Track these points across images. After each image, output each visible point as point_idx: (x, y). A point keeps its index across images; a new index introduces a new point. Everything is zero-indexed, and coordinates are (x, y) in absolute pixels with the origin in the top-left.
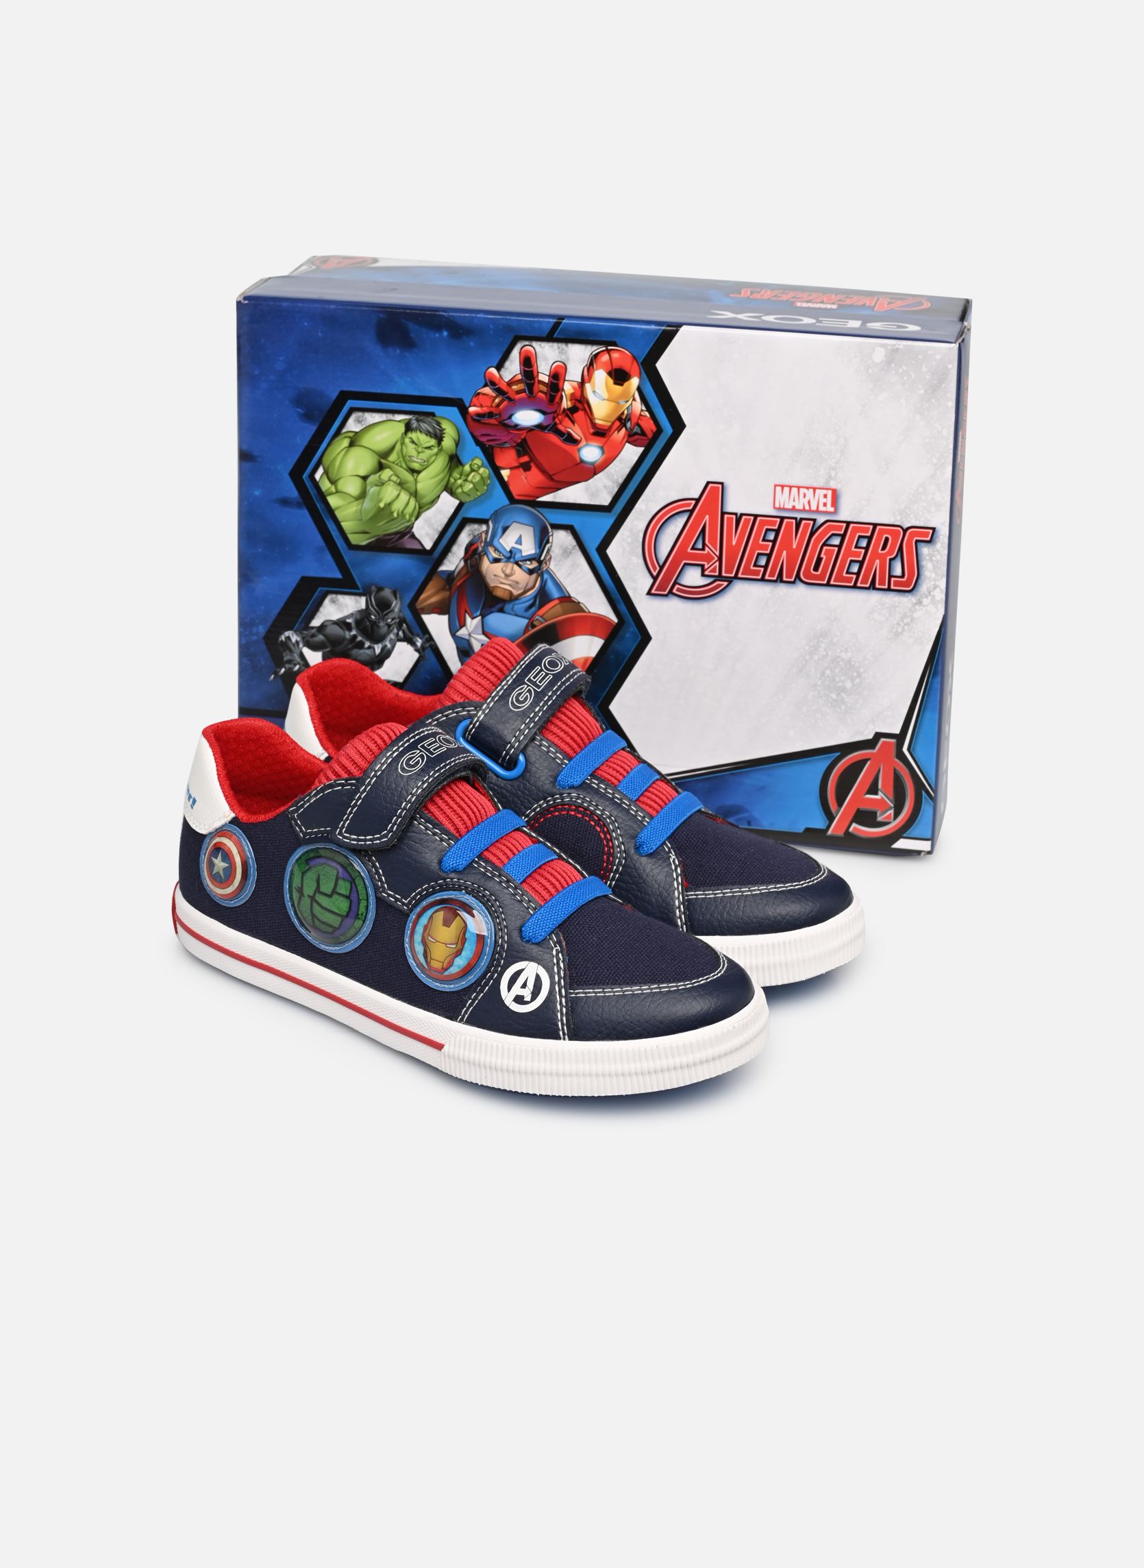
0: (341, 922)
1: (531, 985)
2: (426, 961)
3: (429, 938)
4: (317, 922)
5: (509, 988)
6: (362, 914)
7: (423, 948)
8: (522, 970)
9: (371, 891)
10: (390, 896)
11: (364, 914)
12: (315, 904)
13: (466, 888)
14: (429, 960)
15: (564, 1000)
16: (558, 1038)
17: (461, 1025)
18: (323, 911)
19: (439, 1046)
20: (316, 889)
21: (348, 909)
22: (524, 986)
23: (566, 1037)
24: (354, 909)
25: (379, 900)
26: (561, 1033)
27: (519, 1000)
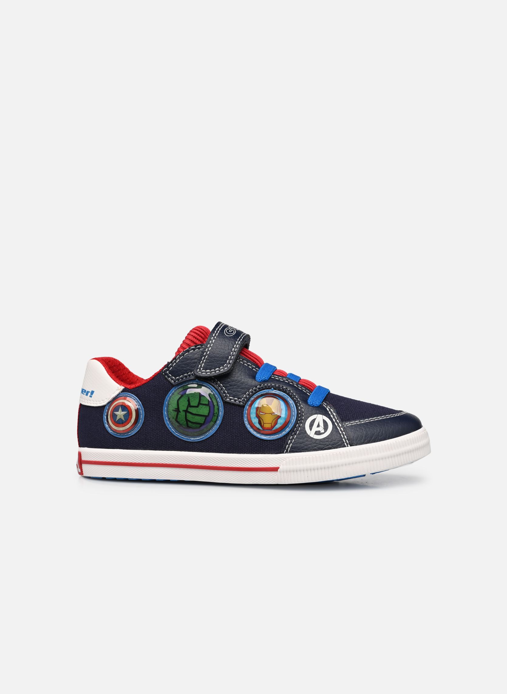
0: (205, 420)
1: (322, 424)
2: (261, 426)
3: (261, 413)
4: (190, 424)
5: (311, 429)
6: (216, 413)
7: (257, 420)
8: (315, 419)
9: (219, 400)
10: (231, 399)
11: (217, 413)
12: (188, 414)
13: (272, 387)
14: (262, 425)
15: (342, 429)
16: (345, 446)
17: (287, 454)
18: (194, 416)
19: (276, 469)
20: (188, 405)
21: (208, 412)
22: (318, 426)
23: (349, 445)
24: (212, 411)
25: (225, 403)
26: (345, 444)
27: (318, 433)
